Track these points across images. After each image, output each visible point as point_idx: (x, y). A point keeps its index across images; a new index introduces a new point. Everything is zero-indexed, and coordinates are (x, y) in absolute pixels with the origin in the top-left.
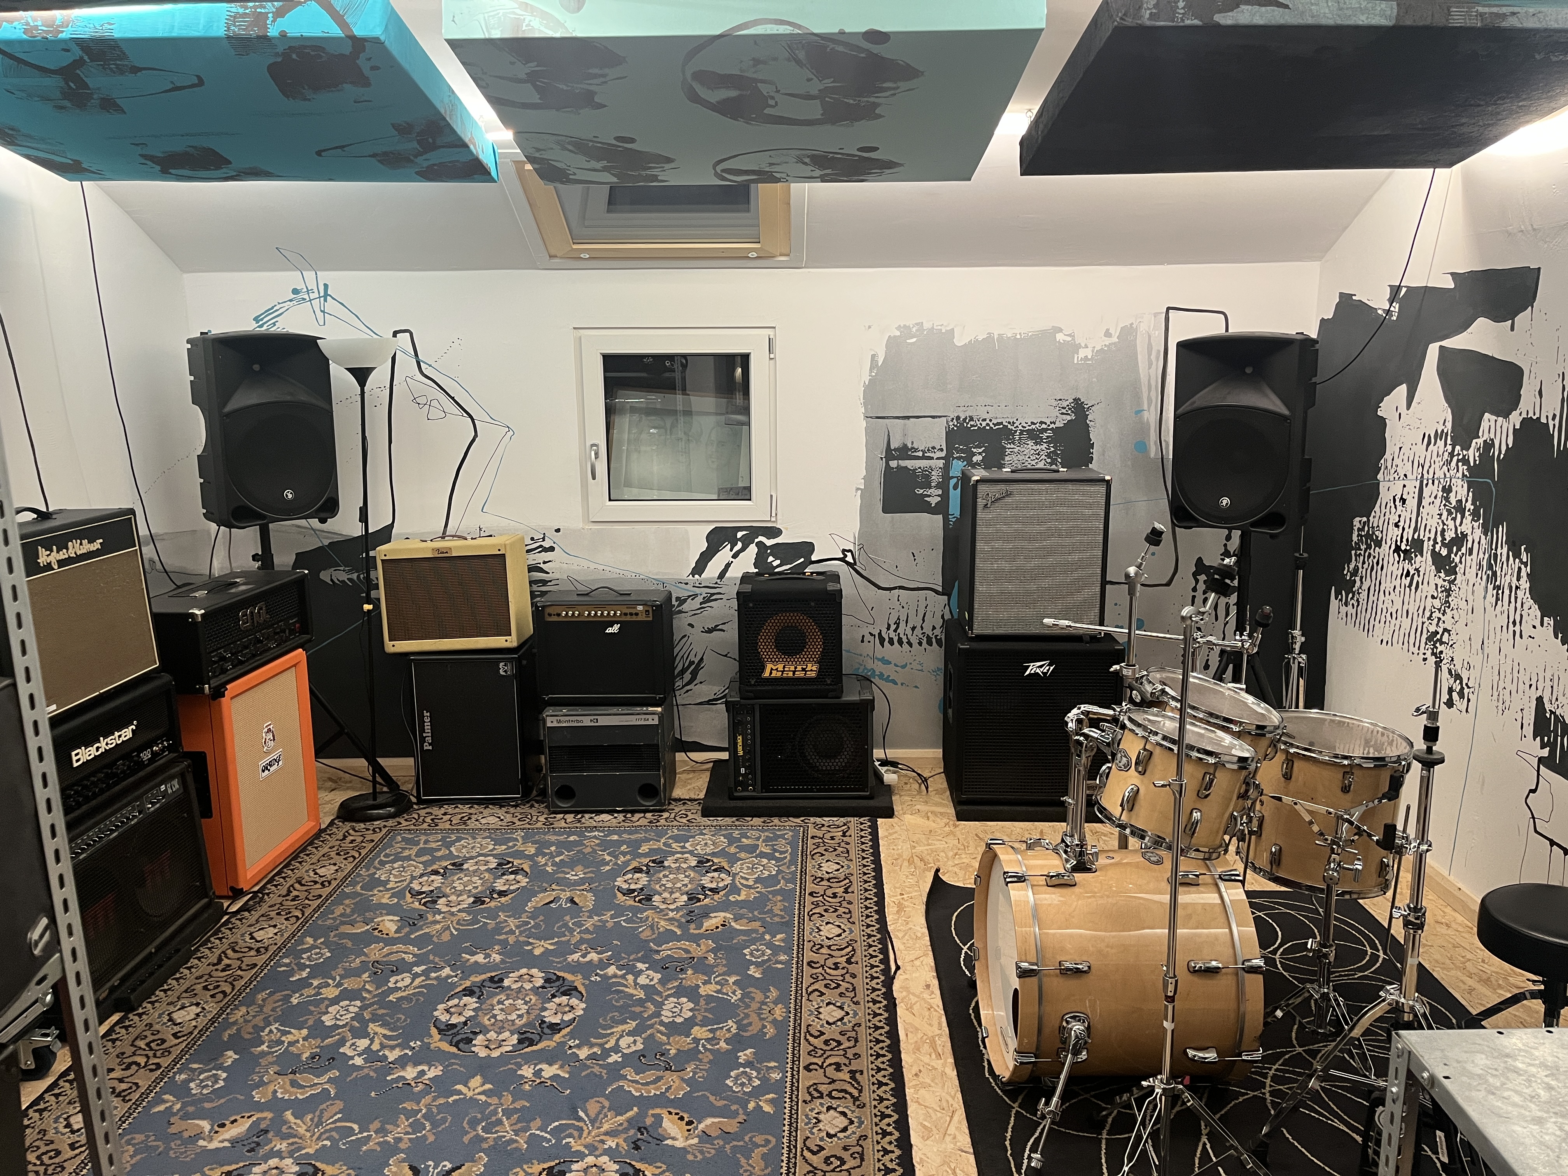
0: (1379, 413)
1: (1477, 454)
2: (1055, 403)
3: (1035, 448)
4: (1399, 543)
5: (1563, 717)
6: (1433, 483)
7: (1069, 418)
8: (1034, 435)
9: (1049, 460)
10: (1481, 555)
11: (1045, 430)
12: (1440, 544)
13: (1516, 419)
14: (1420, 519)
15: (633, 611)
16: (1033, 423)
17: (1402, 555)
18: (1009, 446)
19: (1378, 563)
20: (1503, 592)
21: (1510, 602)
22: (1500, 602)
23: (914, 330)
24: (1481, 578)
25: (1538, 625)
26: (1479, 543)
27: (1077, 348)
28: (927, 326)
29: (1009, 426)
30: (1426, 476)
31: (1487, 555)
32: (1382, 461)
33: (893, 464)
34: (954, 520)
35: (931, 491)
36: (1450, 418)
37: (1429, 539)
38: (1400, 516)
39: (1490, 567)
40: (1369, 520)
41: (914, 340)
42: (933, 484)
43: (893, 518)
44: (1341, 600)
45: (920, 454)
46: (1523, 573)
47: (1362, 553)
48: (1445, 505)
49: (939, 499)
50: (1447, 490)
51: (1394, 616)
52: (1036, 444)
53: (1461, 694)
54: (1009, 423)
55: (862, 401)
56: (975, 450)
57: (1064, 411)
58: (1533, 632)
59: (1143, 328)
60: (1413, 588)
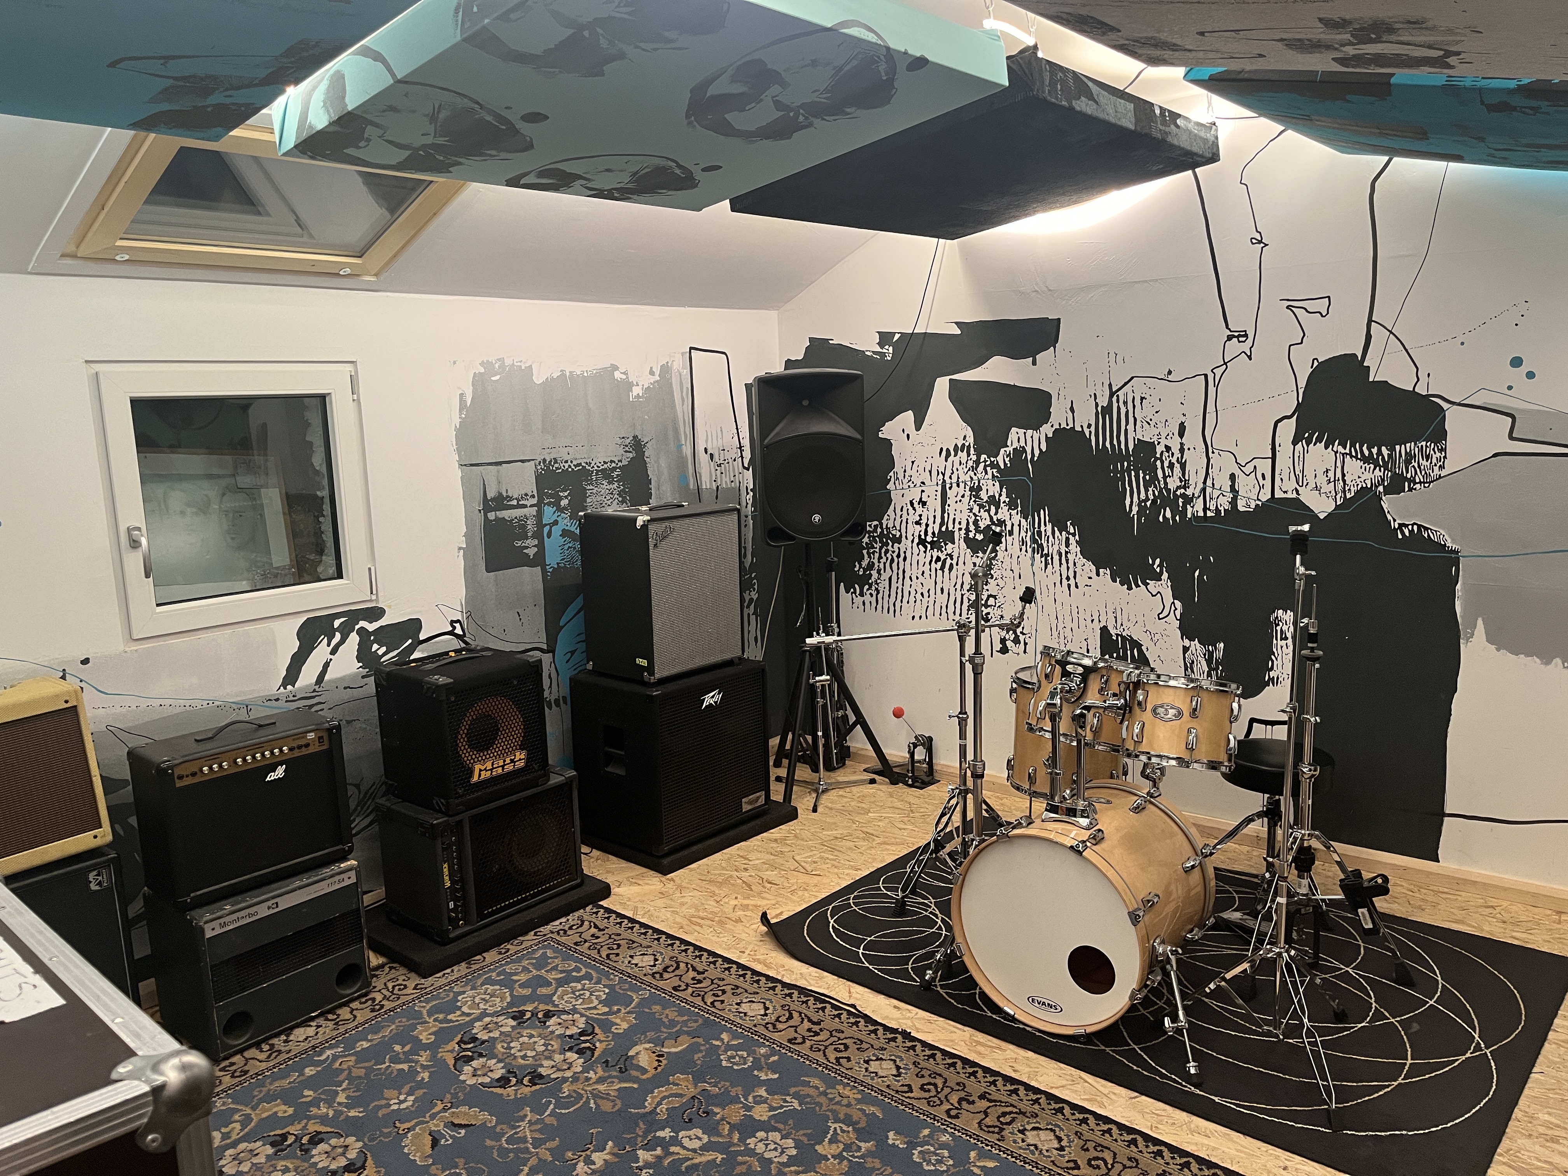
0: (880, 435)
1: (1007, 460)
2: (619, 441)
3: (608, 487)
4: (923, 537)
5: (1130, 636)
6: (958, 486)
7: (631, 455)
8: (606, 474)
9: (620, 499)
10: (1023, 534)
11: (614, 469)
12: (974, 532)
13: (1047, 430)
14: (946, 515)
15: (302, 742)
16: (605, 463)
17: (929, 546)
18: (588, 487)
19: (898, 556)
20: (1052, 558)
21: (1061, 564)
22: (1050, 566)
23: (497, 366)
24: (1026, 551)
25: (1093, 574)
26: (1019, 525)
27: (630, 385)
28: (508, 362)
29: (587, 467)
30: (948, 481)
31: (1029, 533)
32: (891, 474)
33: (491, 516)
34: (551, 570)
35: (529, 541)
36: (970, 433)
37: (960, 529)
38: (920, 516)
39: (1034, 541)
40: (881, 524)
41: (498, 377)
42: (529, 534)
43: (496, 576)
44: (855, 592)
45: (515, 502)
46: (1072, 540)
47: (877, 550)
48: (975, 501)
49: (536, 549)
50: (976, 491)
51: (926, 594)
52: (609, 483)
53: (1016, 641)
54: (587, 463)
55: (455, 447)
56: (561, 494)
57: (627, 449)
58: (1089, 582)
59: (676, 366)
60: (946, 570)
